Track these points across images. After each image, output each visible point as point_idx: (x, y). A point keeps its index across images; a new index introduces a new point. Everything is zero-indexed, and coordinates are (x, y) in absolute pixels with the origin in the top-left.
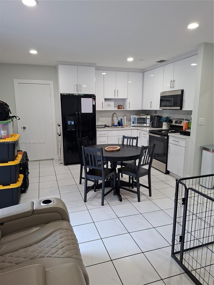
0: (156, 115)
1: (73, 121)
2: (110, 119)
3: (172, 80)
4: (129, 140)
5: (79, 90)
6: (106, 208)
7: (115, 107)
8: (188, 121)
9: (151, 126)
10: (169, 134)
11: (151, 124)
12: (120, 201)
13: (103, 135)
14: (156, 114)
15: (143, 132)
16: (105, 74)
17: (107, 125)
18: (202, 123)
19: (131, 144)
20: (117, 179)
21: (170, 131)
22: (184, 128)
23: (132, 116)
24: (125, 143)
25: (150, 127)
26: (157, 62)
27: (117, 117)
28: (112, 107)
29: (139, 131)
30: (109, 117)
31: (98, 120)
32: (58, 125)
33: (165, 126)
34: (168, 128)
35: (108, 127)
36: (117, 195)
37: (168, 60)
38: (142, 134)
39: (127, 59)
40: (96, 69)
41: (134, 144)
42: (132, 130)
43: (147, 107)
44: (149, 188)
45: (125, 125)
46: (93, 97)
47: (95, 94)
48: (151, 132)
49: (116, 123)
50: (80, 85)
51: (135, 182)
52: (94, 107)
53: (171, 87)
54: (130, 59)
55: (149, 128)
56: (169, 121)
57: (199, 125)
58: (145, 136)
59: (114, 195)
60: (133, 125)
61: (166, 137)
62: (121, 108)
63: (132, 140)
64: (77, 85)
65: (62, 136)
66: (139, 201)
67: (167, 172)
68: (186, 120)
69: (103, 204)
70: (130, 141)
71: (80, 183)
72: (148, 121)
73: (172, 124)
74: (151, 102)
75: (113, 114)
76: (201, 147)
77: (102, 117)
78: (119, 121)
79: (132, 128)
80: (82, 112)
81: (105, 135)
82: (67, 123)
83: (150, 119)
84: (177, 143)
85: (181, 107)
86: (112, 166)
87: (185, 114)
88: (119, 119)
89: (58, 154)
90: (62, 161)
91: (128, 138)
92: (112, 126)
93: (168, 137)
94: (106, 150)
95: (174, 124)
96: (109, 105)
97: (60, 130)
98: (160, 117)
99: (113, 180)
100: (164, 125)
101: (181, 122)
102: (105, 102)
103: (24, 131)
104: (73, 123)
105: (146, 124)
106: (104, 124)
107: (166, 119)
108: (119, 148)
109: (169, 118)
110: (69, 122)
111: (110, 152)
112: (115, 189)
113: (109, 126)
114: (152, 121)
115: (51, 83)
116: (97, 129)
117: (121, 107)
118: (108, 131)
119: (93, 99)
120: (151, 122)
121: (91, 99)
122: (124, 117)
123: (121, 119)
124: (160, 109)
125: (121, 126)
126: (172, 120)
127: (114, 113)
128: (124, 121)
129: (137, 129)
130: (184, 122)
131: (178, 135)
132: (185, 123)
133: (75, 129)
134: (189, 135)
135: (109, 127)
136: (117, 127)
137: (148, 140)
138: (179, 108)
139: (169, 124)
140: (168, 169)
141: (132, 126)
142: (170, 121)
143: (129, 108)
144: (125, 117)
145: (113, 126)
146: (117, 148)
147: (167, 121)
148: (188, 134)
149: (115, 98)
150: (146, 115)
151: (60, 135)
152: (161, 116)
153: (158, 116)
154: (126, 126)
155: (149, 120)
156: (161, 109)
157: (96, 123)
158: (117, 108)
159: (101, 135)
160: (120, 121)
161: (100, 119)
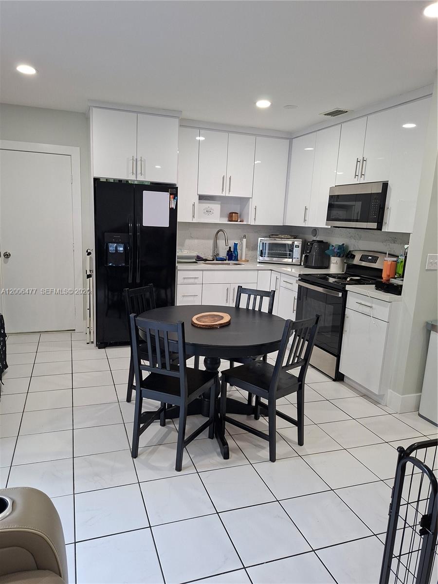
0: (315, 238)
1: (122, 245)
2: (211, 243)
3: (361, 159)
4: (252, 297)
5: (139, 171)
6: (188, 477)
7: (222, 216)
8: (395, 259)
9: (302, 264)
10: (348, 287)
11: (303, 259)
12: (225, 458)
13: (192, 281)
14: (315, 236)
15: (284, 278)
16: (202, 138)
17: (202, 256)
18: (432, 265)
19: (257, 309)
20: (220, 396)
21: (348, 279)
22: (384, 275)
23: (260, 239)
24: (243, 305)
25: (300, 265)
26: (325, 115)
27: (226, 240)
28: (215, 215)
29: (274, 275)
30: (208, 238)
31: (183, 245)
32: (87, 251)
33: (335, 267)
34: (343, 271)
35: (203, 262)
36: (217, 438)
37: (353, 111)
38: (282, 280)
39: (255, 103)
40: (181, 126)
41: (265, 309)
42: (258, 270)
43: (295, 220)
44: (299, 423)
45: (244, 259)
46: (171, 189)
47: (177, 182)
48: (303, 278)
49: (223, 254)
50: (141, 160)
51: (263, 405)
52: (173, 213)
53: (356, 175)
54: (263, 104)
55: (298, 267)
56: (346, 254)
57: (427, 270)
58: (289, 286)
59: (211, 437)
60: (261, 258)
61: (340, 295)
62: (236, 220)
63: (260, 297)
64: (134, 159)
65: (93, 279)
66: (273, 458)
67: (339, 377)
68: (391, 255)
69: (179, 468)
70: (255, 299)
71: (129, 400)
72: (297, 252)
73: (353, 261)
74: (306, 209)
75: (218, 232)
76: (427, 323)
77: (192, 238)
78: (230, 248)
79: (258, 265)
80: (144, 225)
81: (196, 281)
82: (107, 248)
83: (300, 247)
84: (367, 310)
85: (379, 224)
86: (208, 362)
87: (386, 240)
88: (231, 244)
89: (85, 318)
90: (93, 337)
91: (250, 292)
92: (213, 260)
93: (345, 293)
94: (194, 325)
95: (356, 261)
96: (208, 212)
97: (90, 264)
98: (324, 246)
99: (209, 398)
100: (334, 263)
101: (375, 260)
102: (199, 203)
103: (5, 262)
104: (121, 249)
105: (292, 258)
106: (195, 254)
107: (339, 249)
108: (227, 318)
109: (347, 247)
110: (112, 247)
111: (205, 328)
112: (212, 425)
113: (206, 260)
114: (306, 252)
115: (75, 151)
116: (179, 266)
117: (236, 217)
118: (203, 270)
119: (171, 194)
120: (304, 255)
121: (166, 195)
122: (241, 240)
123: (236, 245)
124: (327, 227)
125: (234, 260)
126: (353, 253)
127: (219, 230)
128: (242, 250)
129: (271, 270)
130: (385, 259)
131: (369, 290)
132: (389, 263)
133: (127, 262)
134: (400, 294)
135: (207, 262)
136: (225, 262)
137: (296, 298)
138: (374, 225)
139: (345, 261)
140: (341, 370)
141: (259, 262)
142: (348, 254)
143: (255, 219)
144: (245, 240)
145: (217, 260)
146: (222, 318)
147: (342, 255)
148: (397, 290)
149: (224, 195)
150: (293, 237)
151: (89, 276)
152: (327, 243)
153: (320, 242)
154: (244, 261)
155: (299, 249)
156: (330, 227)
157: (177, 251)
158: (227, 219)
159: (186, 281)
160: (232, 250)
161: (188, 242)
